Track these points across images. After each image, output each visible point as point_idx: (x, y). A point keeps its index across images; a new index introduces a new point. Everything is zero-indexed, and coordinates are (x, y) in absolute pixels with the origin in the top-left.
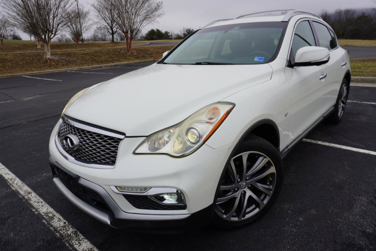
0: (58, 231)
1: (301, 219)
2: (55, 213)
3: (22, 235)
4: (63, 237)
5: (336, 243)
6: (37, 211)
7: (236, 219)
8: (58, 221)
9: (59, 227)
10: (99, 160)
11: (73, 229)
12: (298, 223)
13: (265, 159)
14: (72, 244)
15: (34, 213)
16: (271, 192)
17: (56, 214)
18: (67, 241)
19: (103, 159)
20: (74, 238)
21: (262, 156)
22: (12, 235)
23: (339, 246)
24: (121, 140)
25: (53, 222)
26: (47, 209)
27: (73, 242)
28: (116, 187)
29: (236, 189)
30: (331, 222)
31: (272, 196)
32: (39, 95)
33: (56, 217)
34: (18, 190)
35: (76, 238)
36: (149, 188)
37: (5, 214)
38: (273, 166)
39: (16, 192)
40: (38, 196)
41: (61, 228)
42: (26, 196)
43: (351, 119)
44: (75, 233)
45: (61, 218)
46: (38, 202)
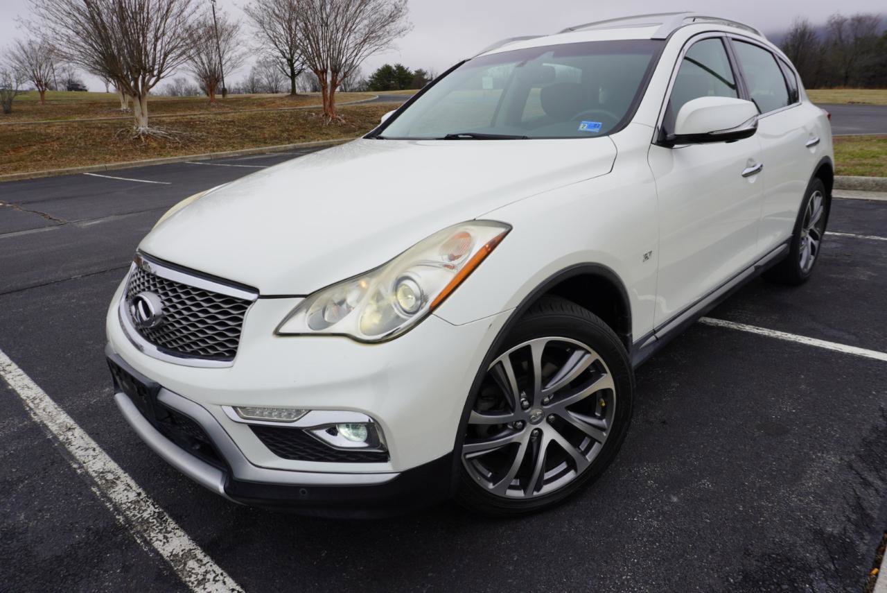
0: (120, 512)
1: (675, 499)
2: (120, 472)
3: (43, 517)
4: (130, 525)
6: (83, 467)
7: (519, 494)
8: (125, 490)
9: (125, 503)
10: (203, 350)
11: (156, 508)
12: (666, 508)
13: (587, 356)
14: (149, 538)
15: (75, 471)
16: (605, 434)
17: (123, 474)
18: (138, 532)
19: (212, 348)
20: (154, 527)
21: (580, 348)
22: (22, 517)
24: (249, 303)
25: (114, 492)
26: (105, 465)
27: (152, 535)
28: (234, 408)
29: (520, 423)
30: (744, 507)
31: (606, 443)
32: (116, 215)
33: (122, 482)
34: (45, 422)
35: (160, 528)
37: (11, 472)
38: (606, 373)
39: (40, 427)
40: (87, 436)
41: (129, 505)
42: (61, 435)
43: (834, 276)
44: (160, 517)
45: (132, 483)
46: (87, 449)
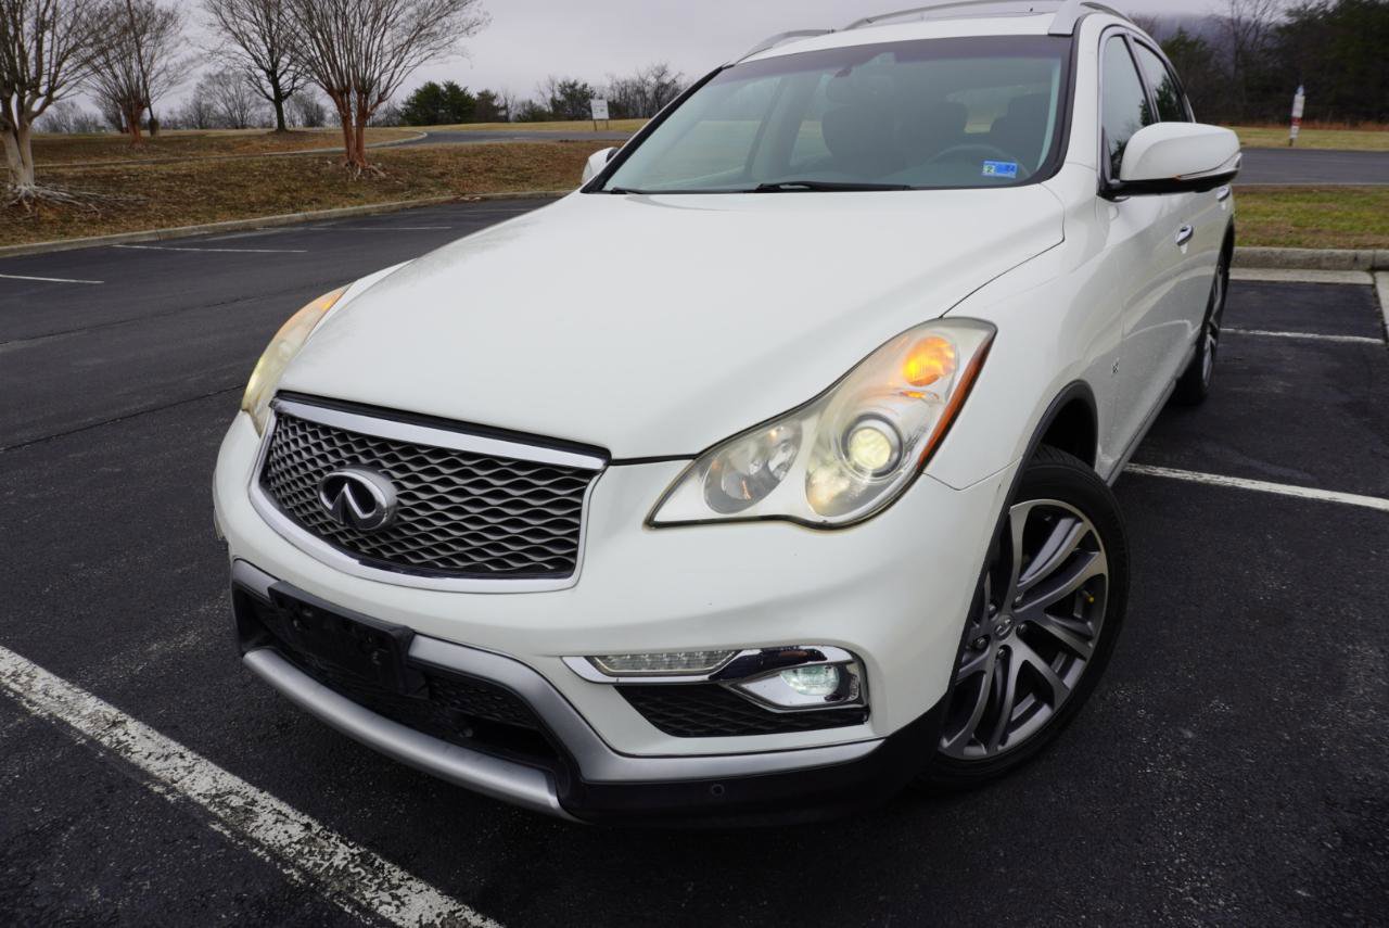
0: (288, 861)
1: (1190, 735)
2: (252, 791)
3: (139, 889)
4: (317, 883)
5: (1335, 804)
6: (174, 790)
7: (980, 751)
8: (276, 821)
9: (289, 845)
10: (496, 562)
11: (352, 847)
12: (1184, 749)
13: (1079, 525)
14: (364, 903)
15: (164, 799)
16: (1091, 645)
17: (258, 793)
18: (339, 894)
19: (517, 557)
20: (365, 881)
21: (1068, 514)
22: (96, 893)
23: (1347, 815)
25: (258, 827)
26: (215, 781)
27: (368, 895)
28: (590, 659)
29: (982, 641)
30: (1290, 735)
31: (1091, 659)
32: (21, 339)
33: (263, 808)
34: (59, 715)
35: (376, 881)
36: (729, 652)
37: (34, 814)
38: (1098, 549)
39: (52, 726)
40: (157, 734)
41: (298, 847)
42: (103, 736)
44: (365, 860)
45: (285, 808)
46: (167, 757)
